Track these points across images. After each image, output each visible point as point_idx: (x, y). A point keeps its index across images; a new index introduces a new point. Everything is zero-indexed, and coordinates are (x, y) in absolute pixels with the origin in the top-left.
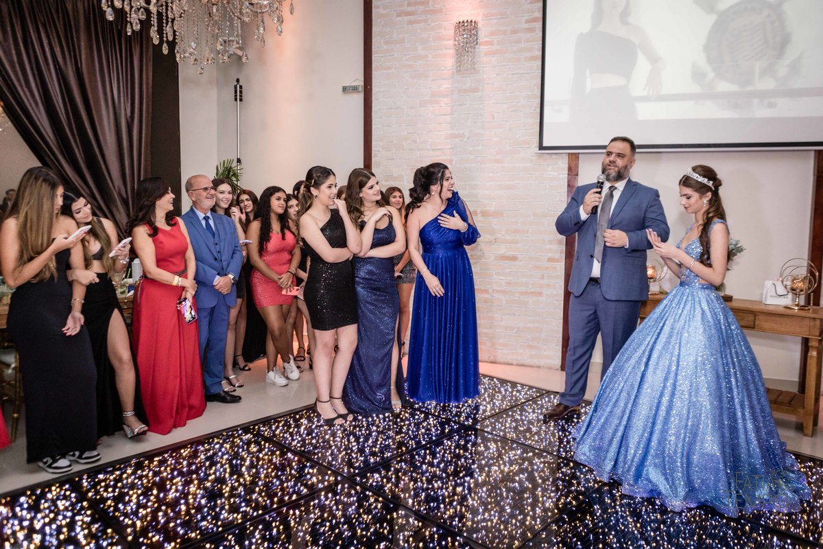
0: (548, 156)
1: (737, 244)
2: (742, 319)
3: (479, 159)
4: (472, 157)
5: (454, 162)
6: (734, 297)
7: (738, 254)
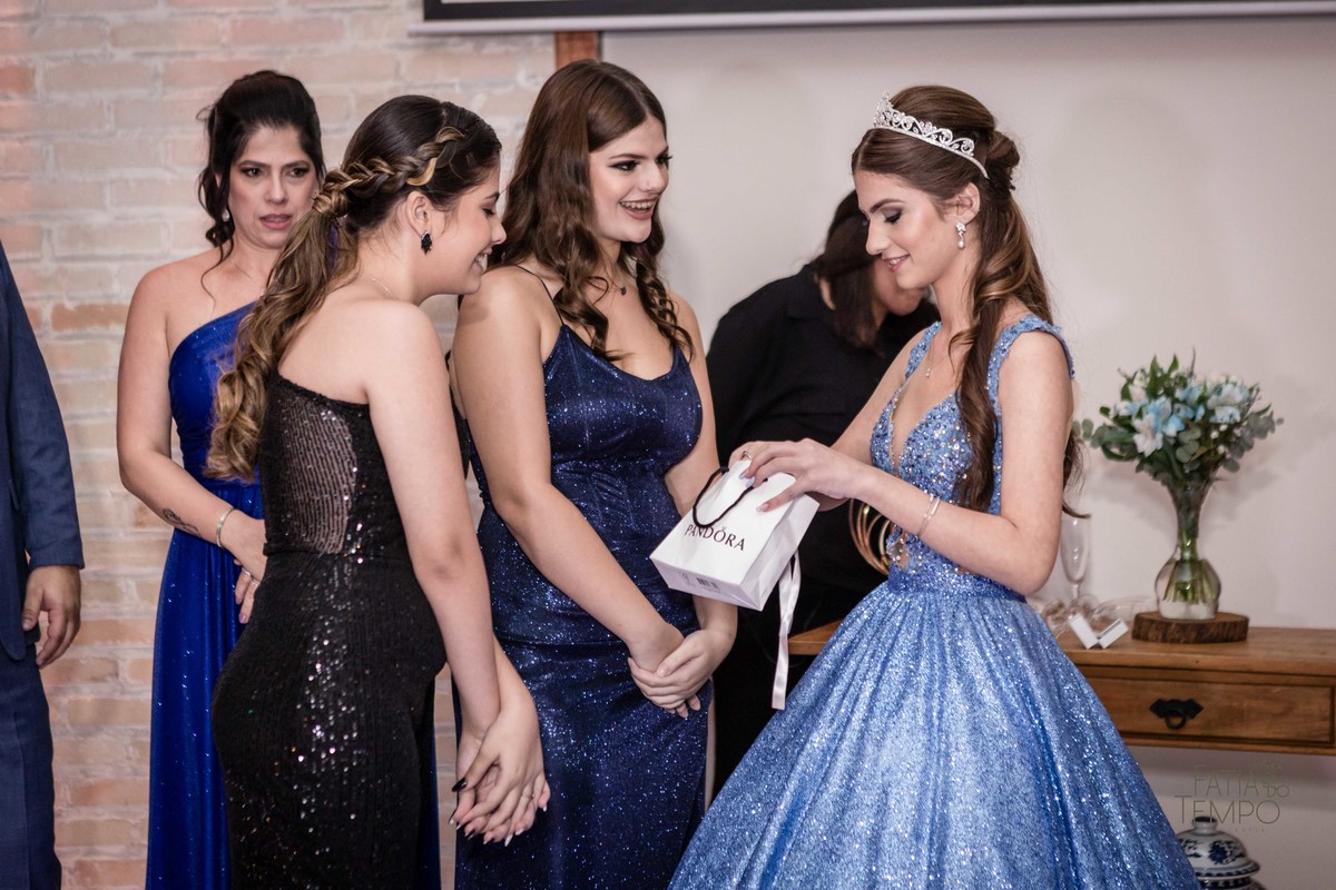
0: (469, 46)
1: (1250, 401)
2: (1286, 712)
3: (158, 64)
4: (123, 55)
5: (39, 81)
6: (1252, 624)
7: (1258, 442)
